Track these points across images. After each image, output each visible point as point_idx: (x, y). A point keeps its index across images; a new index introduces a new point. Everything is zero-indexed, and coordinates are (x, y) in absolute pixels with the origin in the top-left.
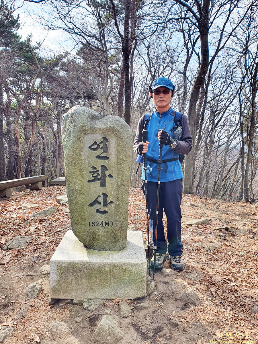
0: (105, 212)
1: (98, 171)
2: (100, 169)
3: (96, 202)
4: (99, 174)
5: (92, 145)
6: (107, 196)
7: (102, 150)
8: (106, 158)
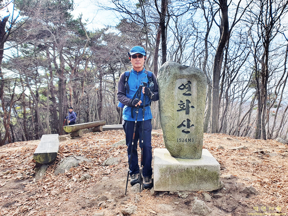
0: (188, 132)
1: (184, 103)
2: (185, 102)
3: (182, 125)
4: (184, 106)
5: (181, 86)
6: (190, 121)
7: (187, 90)
8: (190, 95)
